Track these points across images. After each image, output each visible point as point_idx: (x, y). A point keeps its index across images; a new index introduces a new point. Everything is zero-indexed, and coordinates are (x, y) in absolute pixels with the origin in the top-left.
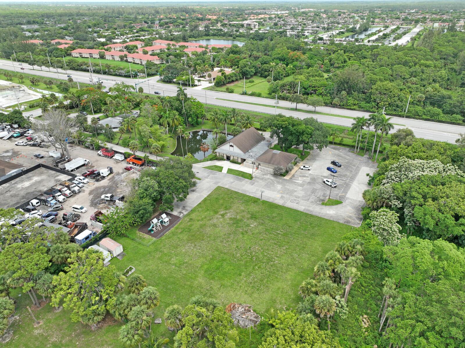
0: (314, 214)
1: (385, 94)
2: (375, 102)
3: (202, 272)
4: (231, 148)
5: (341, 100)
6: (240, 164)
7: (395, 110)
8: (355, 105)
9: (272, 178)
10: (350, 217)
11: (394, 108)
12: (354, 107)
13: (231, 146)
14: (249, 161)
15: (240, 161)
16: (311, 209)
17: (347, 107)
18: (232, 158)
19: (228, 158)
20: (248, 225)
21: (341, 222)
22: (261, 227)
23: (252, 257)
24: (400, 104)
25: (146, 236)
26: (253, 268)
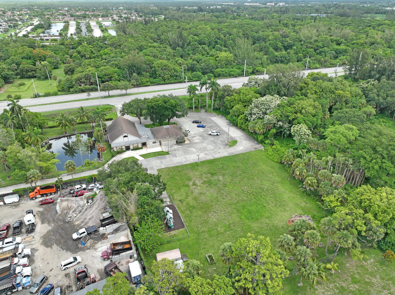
0: (235, 153)
1: (165, 69)
2: (160, 76)
3: (247, 221)
4: (126, 138)
5: (137, 80)
6: (142, 148)
7: (176, 79)
8: (147, 82)
9: (179, 147)
10: (252, 145)
11: (175, 78)
12: (149, 83)
13: (125, 136)
14: (150, 143)
15: (140, 146)
16: (230, 152)
17: (143, 85)
18: (131, 147)
19: (128, 148)
20: (219, 180)
21: (253, 150)
22: (226, 176)
23: (252, 194)
24: (178, 74)
25: (173, 233)
26: (263, 198)
